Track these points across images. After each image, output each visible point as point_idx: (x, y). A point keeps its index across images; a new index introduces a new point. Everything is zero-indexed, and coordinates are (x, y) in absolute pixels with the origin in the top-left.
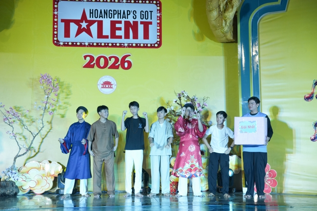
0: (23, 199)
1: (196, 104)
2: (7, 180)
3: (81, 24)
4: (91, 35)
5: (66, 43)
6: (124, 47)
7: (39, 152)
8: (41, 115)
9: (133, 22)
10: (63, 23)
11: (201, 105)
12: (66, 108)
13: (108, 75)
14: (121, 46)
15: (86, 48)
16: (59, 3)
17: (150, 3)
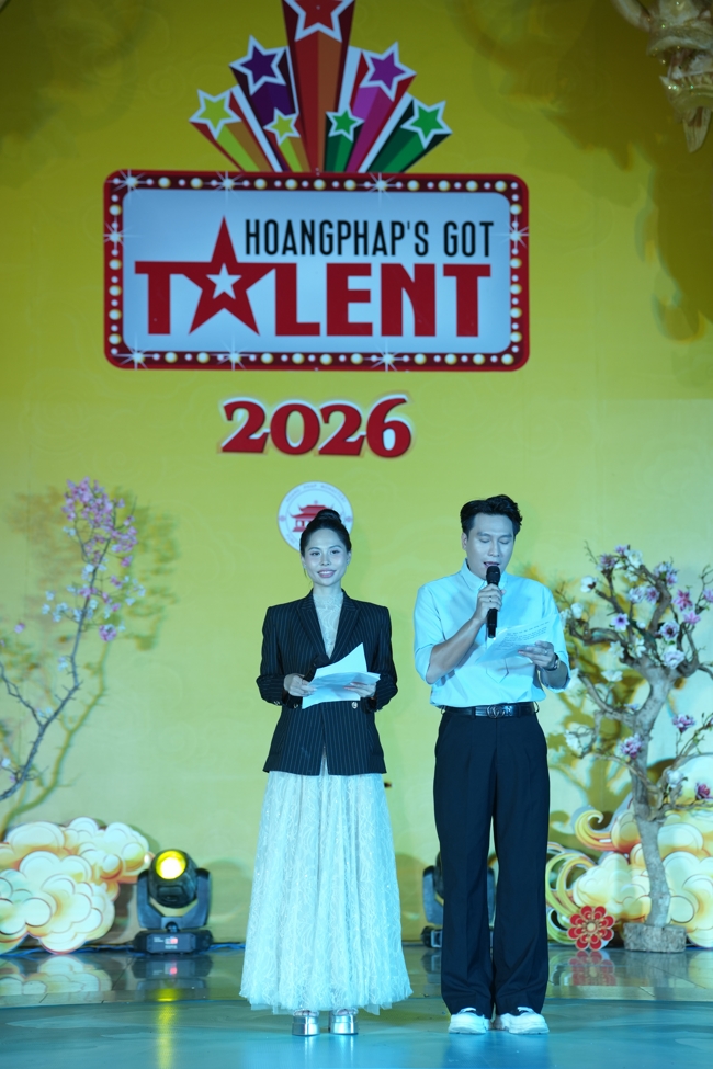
1: (674, 592)
3: (213, 278)
4: (249, 321)
5: (156, 357)
6: (382, 367)
7: (55, 784)
8: (64, 639)
9: (418, 267)
10: (144, 278)
11: (694, 599)
12: (160, 609)
13: (318, 479)
14: (368, 364)
15: (233, 374)
16: (128, 198)
17: (481, 189)
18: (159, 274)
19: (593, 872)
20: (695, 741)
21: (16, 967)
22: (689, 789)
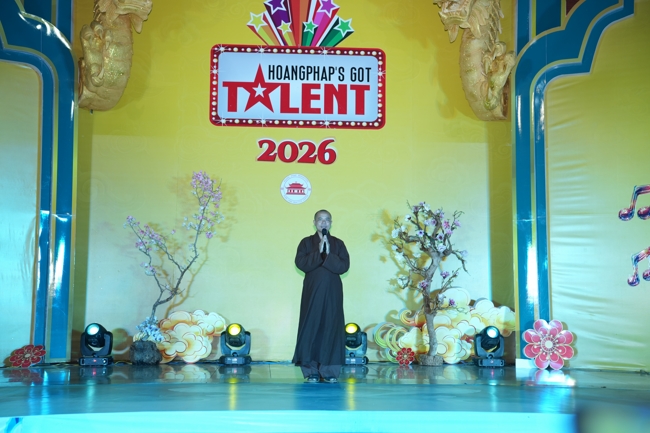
0: (167, 370)
1: (443, 221)
2: (144, 340)
3: (255, 89)
4: (269, 106)
5: (231, 121)
6: (324, 126)
7: (187, 296)
8: (191, 237)
9: (339, 86)
10: (226, 89)
11: (451, 224)
12: (231, 225)
13: (297, 173)
14: (319, 125)
15: (262, 128)
16: (221, 56)
17: (366, 54)
18: (232, 87)
19: (407, 334)
20: (449, 282)
21: (172, 368)
22: (446, 302)
